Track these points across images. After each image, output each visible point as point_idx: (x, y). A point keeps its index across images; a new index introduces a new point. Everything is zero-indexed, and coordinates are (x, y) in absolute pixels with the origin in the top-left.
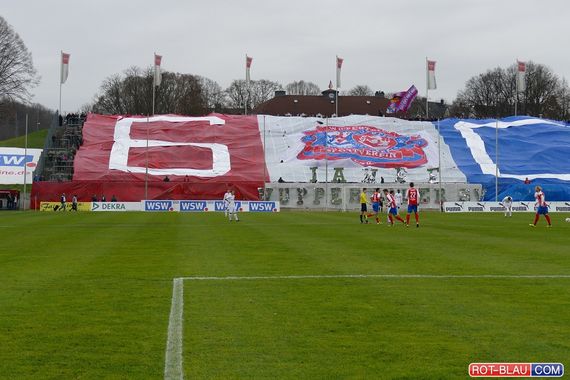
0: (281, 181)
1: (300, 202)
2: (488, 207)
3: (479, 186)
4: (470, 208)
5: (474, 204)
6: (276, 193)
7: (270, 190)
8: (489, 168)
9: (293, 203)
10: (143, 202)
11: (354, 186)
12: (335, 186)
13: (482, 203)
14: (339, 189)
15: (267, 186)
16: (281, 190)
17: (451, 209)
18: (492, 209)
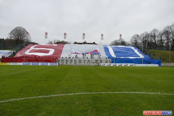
0: (62, 58)
1: (67, 63)
2: (112, 65)
3: (110, 59)
4: (107, 65)
5: (108, 64)
6: (61, 61)
7: (59, 60)
8: (113, 55)
9: (65, 63)
10: (22, 63)
11: (80, 59)
12: (76, 59)
13: (111, 64)
14: (76, 60)
15: (59, 59)
16: (62, 60)
17: (102, 65)
18: (113, 65)
